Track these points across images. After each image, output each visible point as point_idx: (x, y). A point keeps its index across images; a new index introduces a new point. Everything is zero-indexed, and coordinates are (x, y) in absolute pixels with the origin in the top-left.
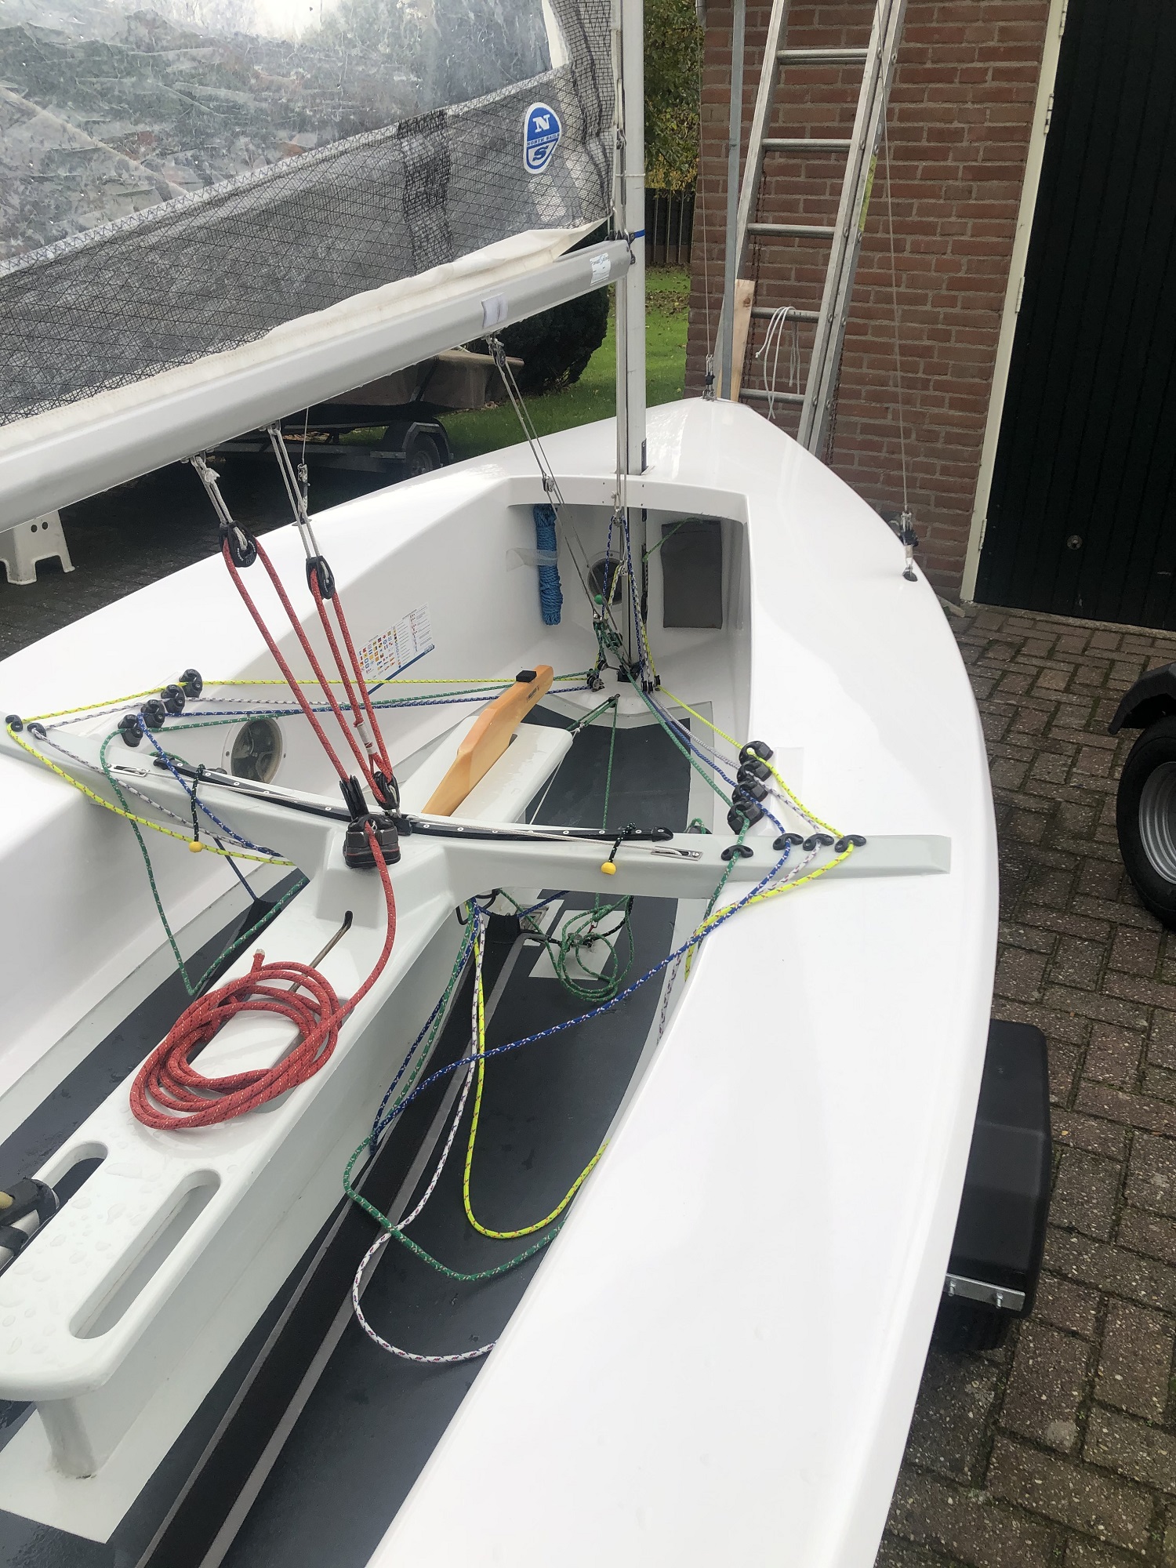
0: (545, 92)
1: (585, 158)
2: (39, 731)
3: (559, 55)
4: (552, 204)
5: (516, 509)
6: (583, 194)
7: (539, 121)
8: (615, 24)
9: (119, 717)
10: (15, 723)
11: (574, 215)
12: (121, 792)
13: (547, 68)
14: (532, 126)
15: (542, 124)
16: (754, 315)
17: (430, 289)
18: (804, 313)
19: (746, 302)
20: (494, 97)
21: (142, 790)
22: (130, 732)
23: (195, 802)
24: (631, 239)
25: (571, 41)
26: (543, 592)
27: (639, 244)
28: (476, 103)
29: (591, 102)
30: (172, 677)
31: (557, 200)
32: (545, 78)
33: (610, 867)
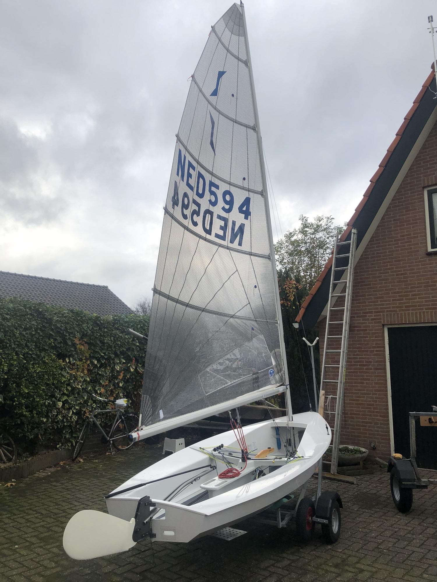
0: (272, 368)
1: (278, 375)
2: (203, 449)
3: (274, 363)
4: (273, 382)
5: (272, 427)
6: (278, 380)
7: (271, 371)
8: (282, 358)
9: (213, 448)
10: (201, 448)
11: (276, 383)
12: (214, 456)
13: (272, 365)
14: (270, 372)
15: (272, 372)
16: (325, 397)
17: (255, 393)
18: (335, 397)
19: (323, 395)
20: (265, 369)
21: (217, 455)
22: (215, 450)
23: (223, 456)
24: (287, 385)
25: (276, 361)
26: (277, 443)
27: (288, 387)
28: (262, 370)
29: (279, 368)
30: (219, 444)
31: (274, 381)
32: (272, 366)
33: (274, 461)
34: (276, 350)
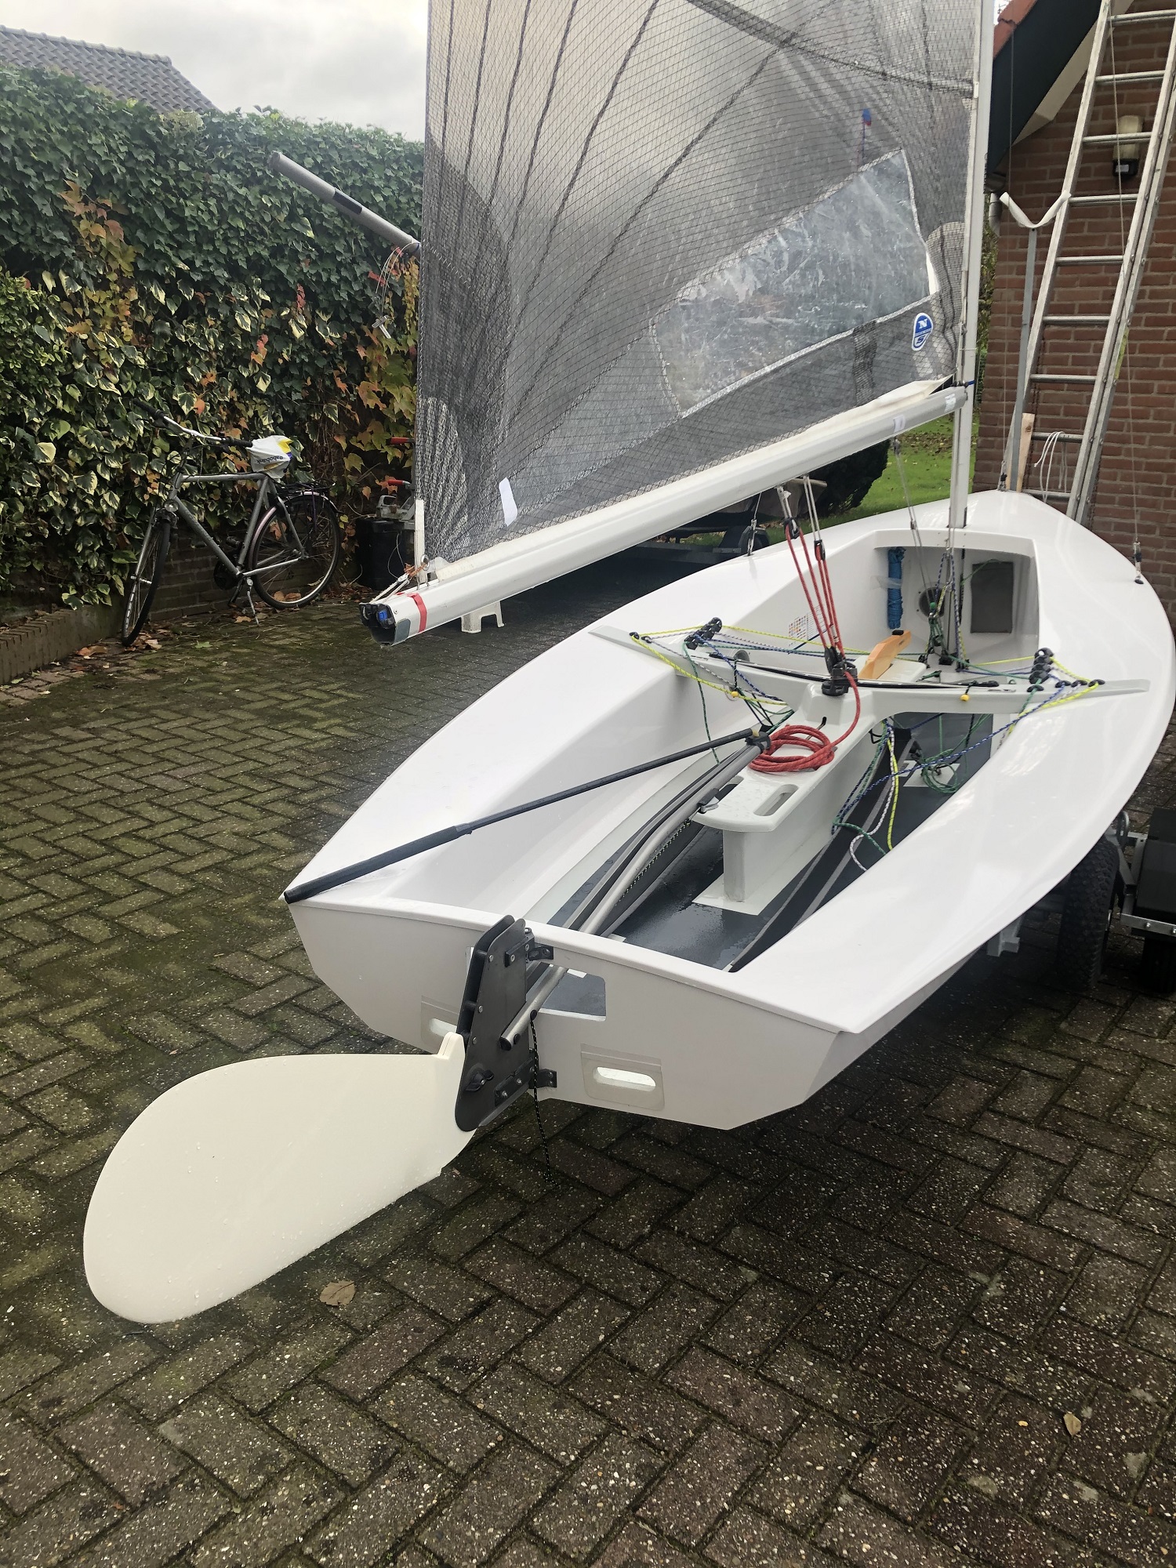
0: (926, 308)
1: (944, 341)
2: (647, 640)
3: (934, 287)
4: (926, 367)
5: (878, 549)
6: (943, 361)
7: (922, 323)
8: (964, 268)
9: (686, 636)
10: (635, 635)
11: (937, 373)
12: (695, 667)
13: (927, 294)
14: (918, 325)
15: (923, 324)
16: (1033, 438)
17: (869, 412)
18: (1071, 436)
19: (1028, 429)
20: (900, 312)
21: (707, 666)
22: (692, 642)
23: (736, 672)
24: (966, 386)
25: (941, 280)
26: (890, 606)
27: (971, 388)
28: (891, 316)
29: (949, 310)
30: (704, 621)
31: (928, 365)
32: (925, 300)
33: (966, 697)
34: (949, 228)
